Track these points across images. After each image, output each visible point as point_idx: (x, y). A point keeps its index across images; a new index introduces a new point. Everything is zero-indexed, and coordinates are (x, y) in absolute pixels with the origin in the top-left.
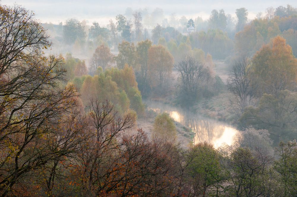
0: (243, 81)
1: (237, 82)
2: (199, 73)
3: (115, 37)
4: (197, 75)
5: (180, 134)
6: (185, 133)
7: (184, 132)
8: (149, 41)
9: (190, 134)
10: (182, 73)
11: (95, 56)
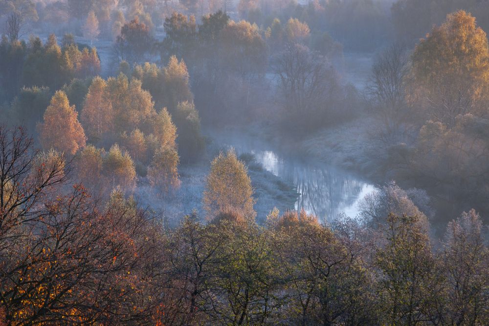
0: (393, 94)
1: (380, 96)
2: (314, 78)
3: (166, 5)
4: (311, 82)
5: (269, 196)
6: (280, 193)
7: (278, 191)
8: (223, 13)
9: (290, 196)
10: (282, 78)
11: (120, 40)
